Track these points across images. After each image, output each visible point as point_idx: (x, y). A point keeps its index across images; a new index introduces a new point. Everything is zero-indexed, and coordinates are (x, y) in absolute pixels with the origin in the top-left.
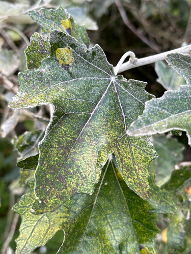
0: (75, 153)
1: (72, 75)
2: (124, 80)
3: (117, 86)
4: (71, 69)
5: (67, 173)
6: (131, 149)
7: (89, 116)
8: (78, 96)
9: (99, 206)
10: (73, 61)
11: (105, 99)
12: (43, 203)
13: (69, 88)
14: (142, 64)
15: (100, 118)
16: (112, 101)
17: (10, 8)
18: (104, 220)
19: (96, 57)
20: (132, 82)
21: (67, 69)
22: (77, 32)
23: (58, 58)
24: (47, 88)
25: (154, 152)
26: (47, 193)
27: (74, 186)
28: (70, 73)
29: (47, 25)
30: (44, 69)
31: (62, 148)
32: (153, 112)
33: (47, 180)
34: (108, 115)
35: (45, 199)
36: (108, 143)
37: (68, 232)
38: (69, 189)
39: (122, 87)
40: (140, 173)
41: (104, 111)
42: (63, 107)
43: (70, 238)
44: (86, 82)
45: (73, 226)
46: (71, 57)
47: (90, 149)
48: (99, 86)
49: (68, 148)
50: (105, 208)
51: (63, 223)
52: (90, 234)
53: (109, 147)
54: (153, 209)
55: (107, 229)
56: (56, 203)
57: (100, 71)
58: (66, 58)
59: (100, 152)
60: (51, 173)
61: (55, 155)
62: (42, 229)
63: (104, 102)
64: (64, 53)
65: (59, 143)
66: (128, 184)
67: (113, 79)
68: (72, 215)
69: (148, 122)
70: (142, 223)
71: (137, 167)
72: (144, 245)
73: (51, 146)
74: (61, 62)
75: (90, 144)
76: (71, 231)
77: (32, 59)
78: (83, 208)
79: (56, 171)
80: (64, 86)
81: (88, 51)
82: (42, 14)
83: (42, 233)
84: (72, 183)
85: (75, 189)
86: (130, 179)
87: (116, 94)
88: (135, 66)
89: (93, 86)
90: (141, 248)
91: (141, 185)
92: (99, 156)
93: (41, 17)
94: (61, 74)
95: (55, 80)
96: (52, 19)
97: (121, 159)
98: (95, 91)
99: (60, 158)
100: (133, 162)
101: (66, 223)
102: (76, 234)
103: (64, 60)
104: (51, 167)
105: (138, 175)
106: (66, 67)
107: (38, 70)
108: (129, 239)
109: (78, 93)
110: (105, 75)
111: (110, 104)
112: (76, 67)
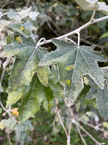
0: (23, 72)
1: (22, 46)
2: (40, 48)
3: (38, 50)
4: (22, 44)
5: (21, 79)
6: (43, 71)
7: (28, 60)
8: (24, 53)
9: (34, 90)
10: (22, 41)
11: (34, 54)
12: (12, 89)
13: (21, 50)
14: (48, 42)
15: (32, 61)
16: (36, 55)
17: (6, 22)
18: (36, 94)
19: (30, 40)
20: (43, 48)
21: (20, 44)
22: (26, 31)
23: (17, 40)
24: (13, 50)
25: (50, 71)
26: (14, 85)
27: (23, 83)
28: (21, 45)
29: (15, 29)
30: (12, 44)
31: (19, 70)
32: (47, 58)
33: (13, 81)
34: (35, 60)
35: (13, 87)
36: (35, 69)
37: (23, 99)
38: (21, 84)
39: (40, 50)
40: (45, 78)
41: (33, 58)
42: (19, 57)
43: (24, 100)
44: (27, 48)
45: (25, 97)
46: (22, 40)
47: (29, 71)
48: (32, 50)
49: (21, 71)
50: (37, 90)
51: (22, 96)
52: (32, 99)
53: (35, 70)
54: (52, 90)
55: (38, 97)
56: (16, 89)
57: (32, 45)
58: (20, 40)
59: (32, 72)
60: (15, 79)
61: (16, 73)
62: (15, 98)
63: (33, 55)
64: (19, 39)
65: (18, 69)
66: (41, 82)
67: (36, 47)
68: (25, 93)
69: (45, 61)
70: (49, 95)
71: (44, 77)
72: (50, 102)
73: (15, 70)
74: (18, 42)
75: (29, 69)
76: (25, 98)
77: (9, 41)
78: (29, 91)
79: (17, 78)
80: (19, 50)
81: (27, 38)
82: (13, 25)
83: (15, 99)
84: (22, 82)
85: (23, 84)
86: (42, 80)
87: (38, 53)
88: (45, 43)
89: (30, 50)
90: (49, 103)
91: (45, 82)
92: (31, 73)
93: (13, 26)
94: (18, 46)
95: (16, 48)
96: (17, 27)
97: (39, 74)
98: (30, 51)
99: (18, 74)
100: (43, 75)
101: (23, 96)
102: (27, 99)
103: (19, 41)
104: (15, 77)
105: (45, 79)
106: (20, 43)
107: (10, 44)
108: (45, 100)
109: (24, 52)
110: (34, 46)
111: (35, 56)
112: (23, 43)
